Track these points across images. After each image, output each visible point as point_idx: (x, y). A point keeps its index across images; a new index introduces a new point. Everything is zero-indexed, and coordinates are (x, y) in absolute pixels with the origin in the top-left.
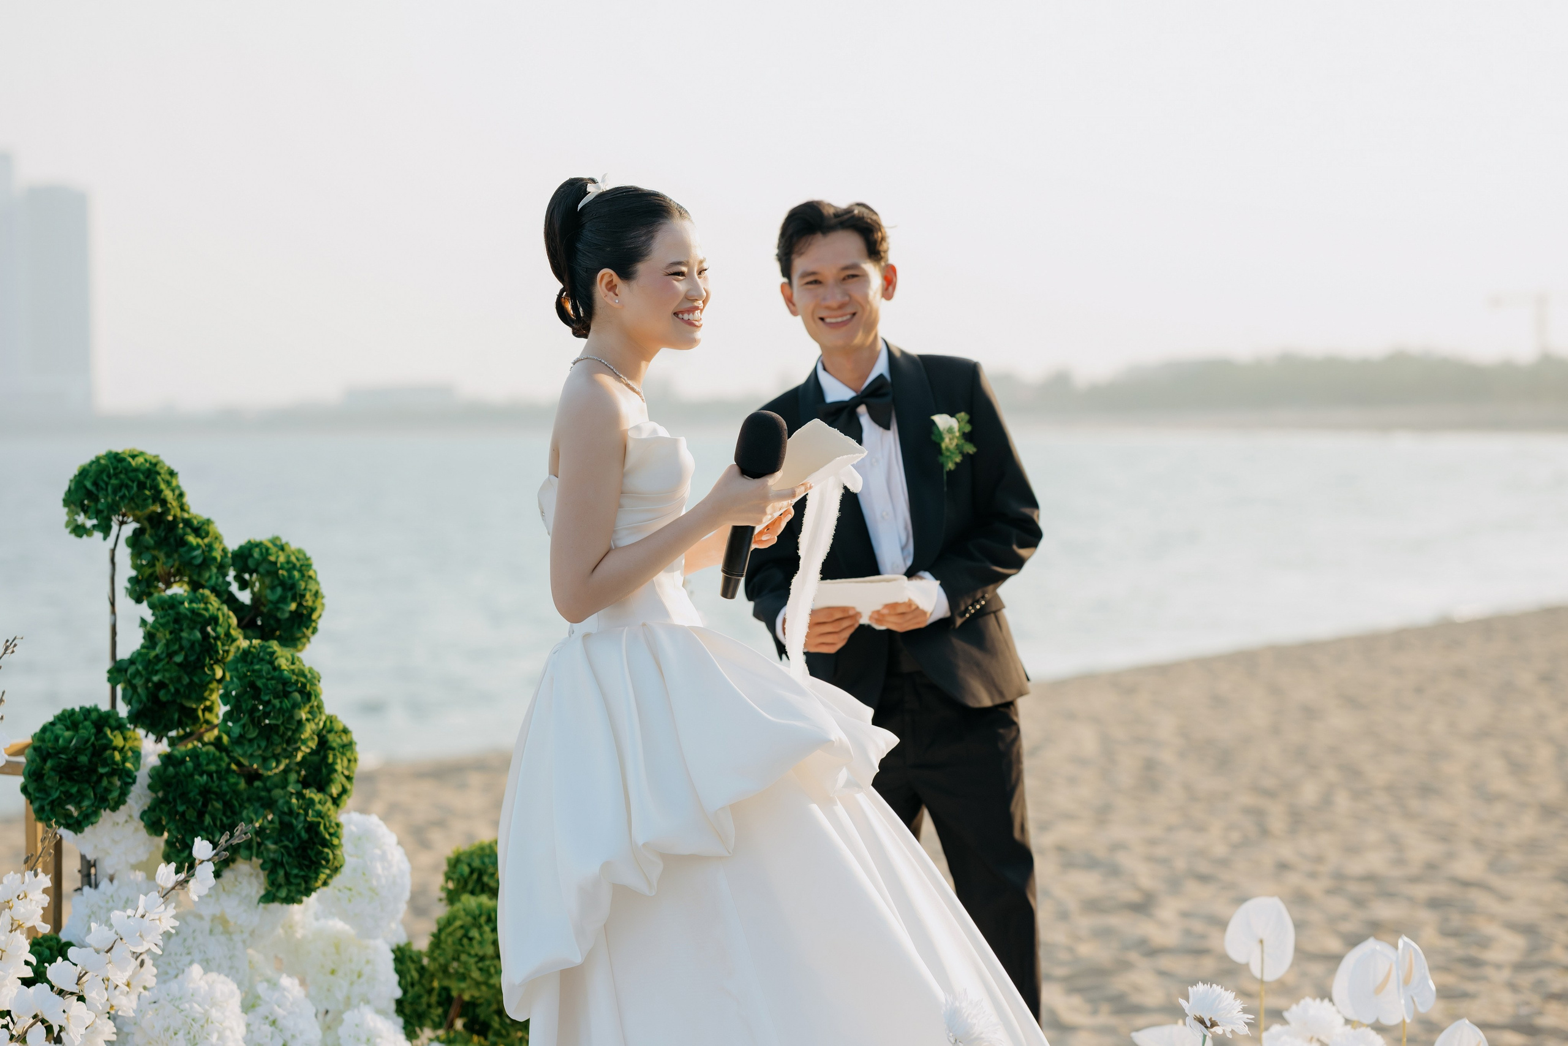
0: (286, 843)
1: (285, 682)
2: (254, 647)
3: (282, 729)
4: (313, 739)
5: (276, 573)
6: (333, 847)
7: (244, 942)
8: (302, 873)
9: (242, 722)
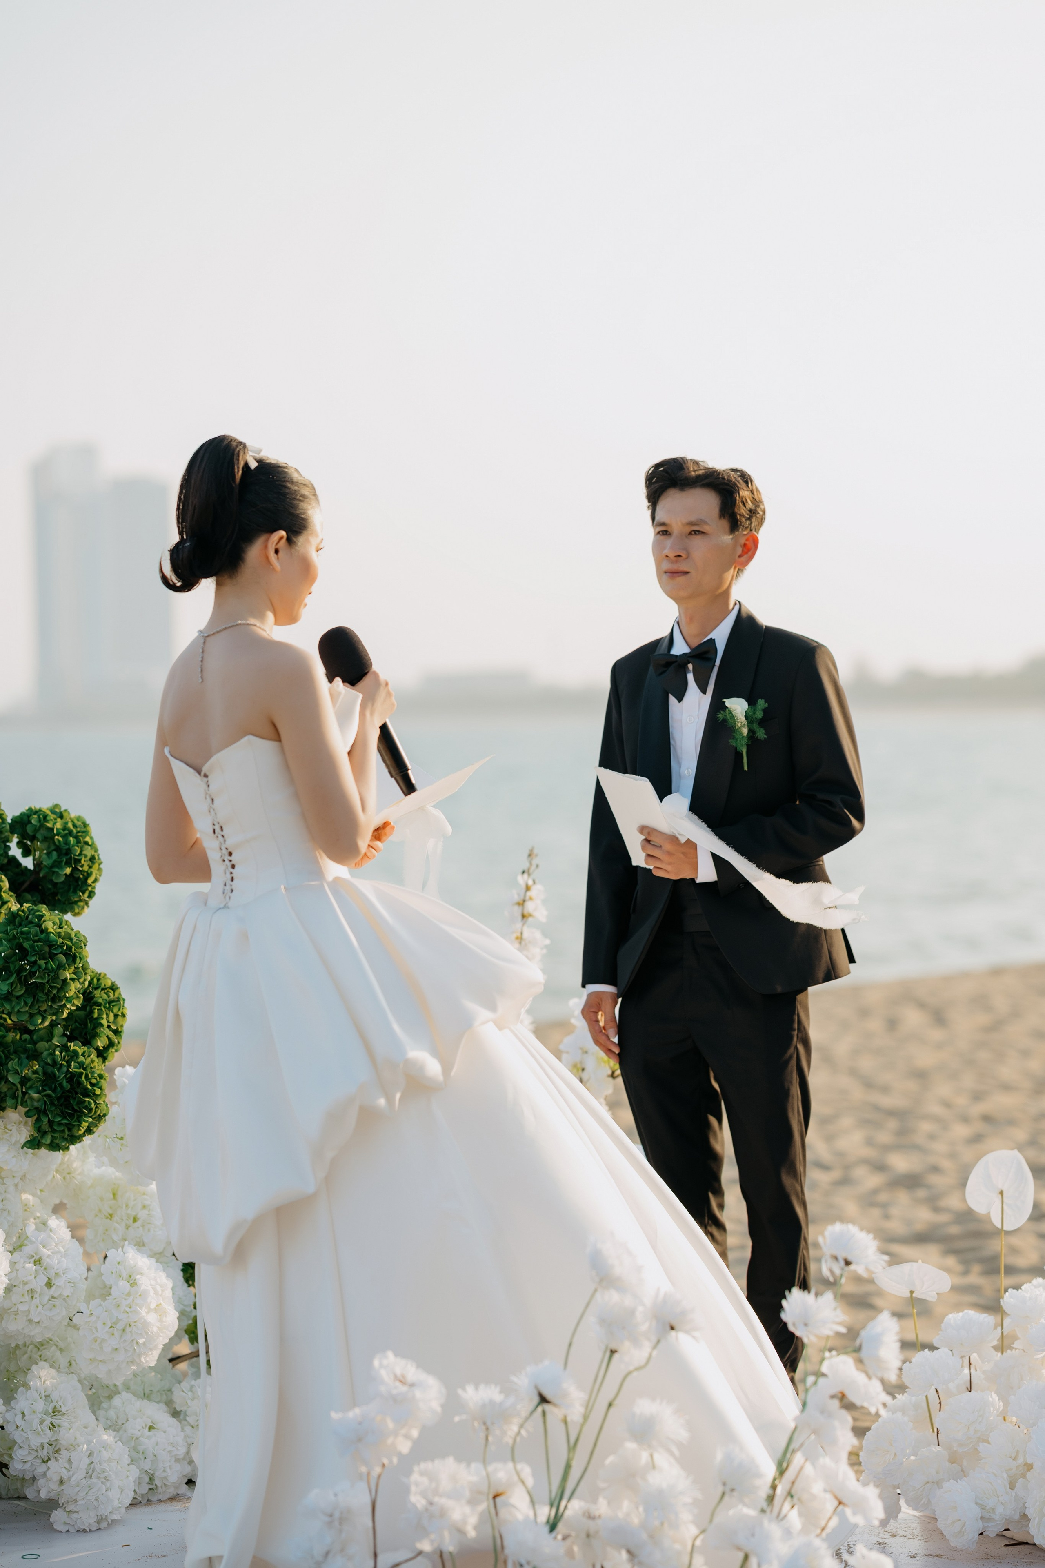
0: (49, 1092)
1: (51, 945)
2: (23, 911)
3: (47, 987)
4: (78, 997)
5: (53, 838)
6: (95, 1097)
7: (16, 1185)
8: (65, 1121)
9: (11, 981)
